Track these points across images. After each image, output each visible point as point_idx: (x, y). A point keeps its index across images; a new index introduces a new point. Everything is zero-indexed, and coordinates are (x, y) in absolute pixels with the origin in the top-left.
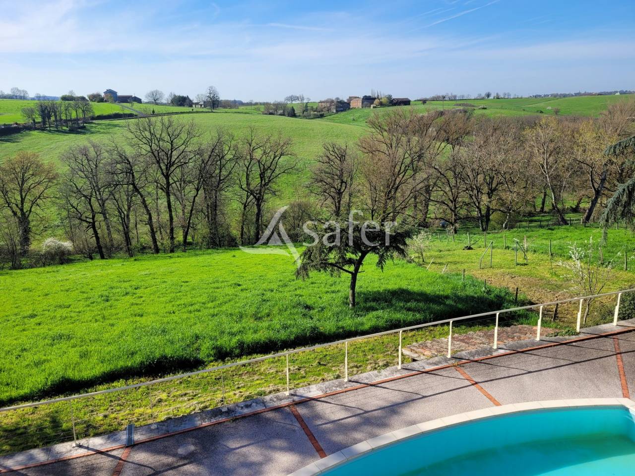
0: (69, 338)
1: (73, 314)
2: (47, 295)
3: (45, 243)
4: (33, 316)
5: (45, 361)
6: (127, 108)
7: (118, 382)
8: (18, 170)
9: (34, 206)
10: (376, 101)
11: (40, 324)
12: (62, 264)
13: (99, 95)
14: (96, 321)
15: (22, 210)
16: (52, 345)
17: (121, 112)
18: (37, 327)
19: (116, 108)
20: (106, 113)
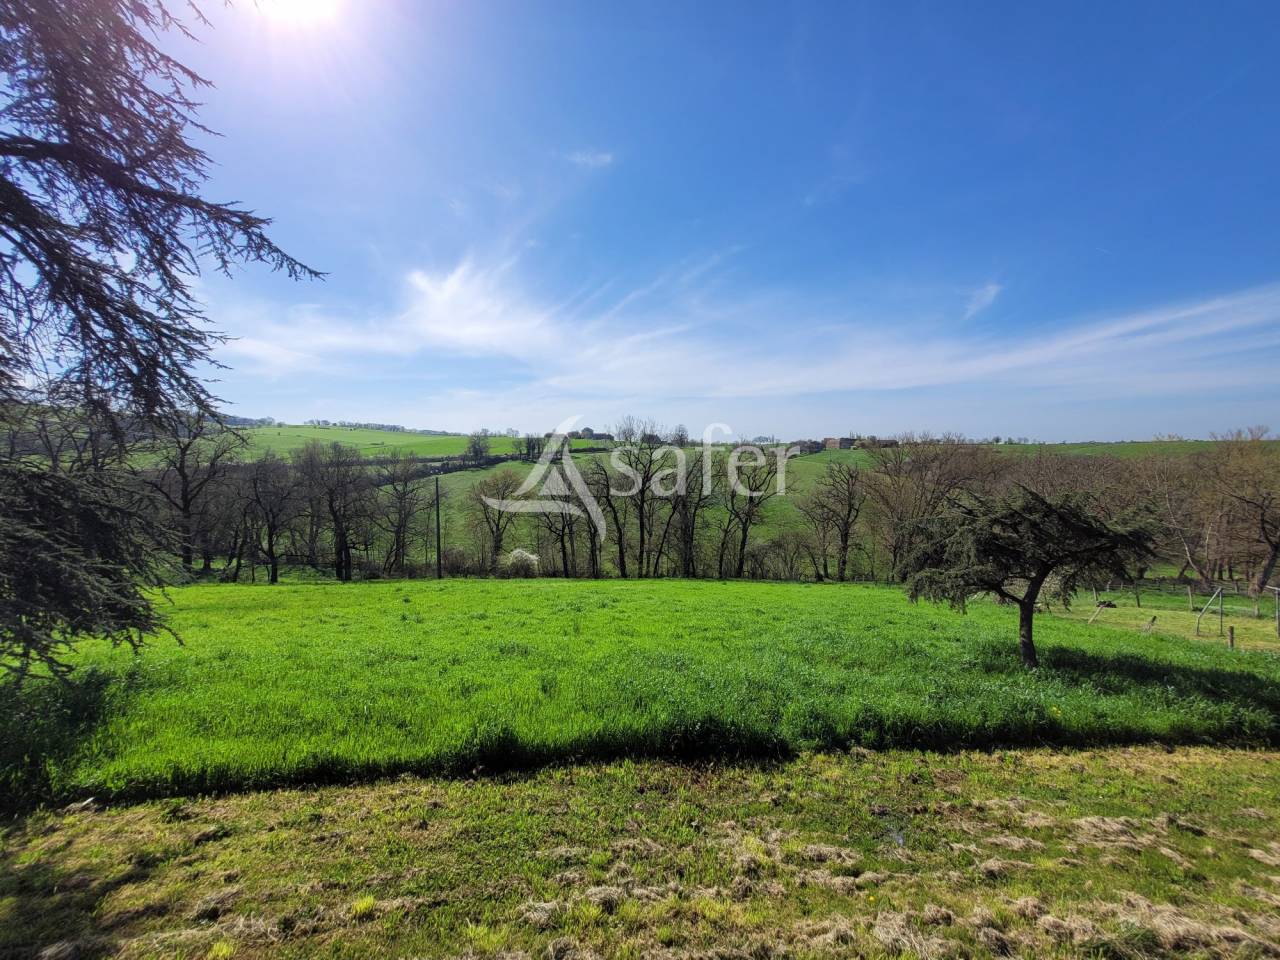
0: (525, 652)
1: (535, 621)
2: (505, 598)
3: (514, 555)
4: (483, 617)
5: (480, 687)
6: (601, 444)
7: (621, 766)
8: (500, 486)
9: (509, 524)
10: (857, 443)
11: (489, 628)
12: (526, 577)
13: (577, 433)
14: (566, 634)
15: (498, 526)
16: (498, 660)
17: (595, 447)
18: (485, 632)
19: (592, 443)
20: (581, 448)
